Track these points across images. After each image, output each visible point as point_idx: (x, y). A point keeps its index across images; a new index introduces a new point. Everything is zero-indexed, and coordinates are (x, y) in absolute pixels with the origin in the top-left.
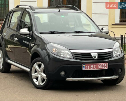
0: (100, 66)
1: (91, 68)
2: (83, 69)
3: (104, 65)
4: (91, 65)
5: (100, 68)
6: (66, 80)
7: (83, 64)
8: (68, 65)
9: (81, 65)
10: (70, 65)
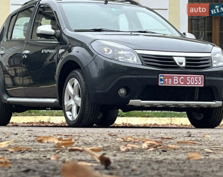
1: (175, 83)
2: (161, 83)
3: (198, 79)
4: (175, 77)
5: (190, 84)
6: (130, 104)
7: (160, 75)
8: (133, 76)
9: (156, 77)
10: (136, 76)
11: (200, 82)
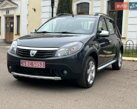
1: (27, 65)
2: (21, 65)
4: (27, 62)
5: (35, 66)
7: (21, 60)
11: (42, 65)
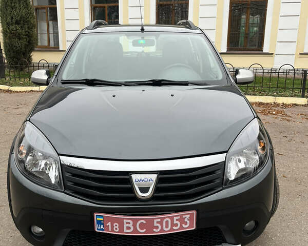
0: (161, 223)
1: (126, 230)
4: (125, 221)
5: (162, 231)
7: (95, 214)
11: (186, 223)
